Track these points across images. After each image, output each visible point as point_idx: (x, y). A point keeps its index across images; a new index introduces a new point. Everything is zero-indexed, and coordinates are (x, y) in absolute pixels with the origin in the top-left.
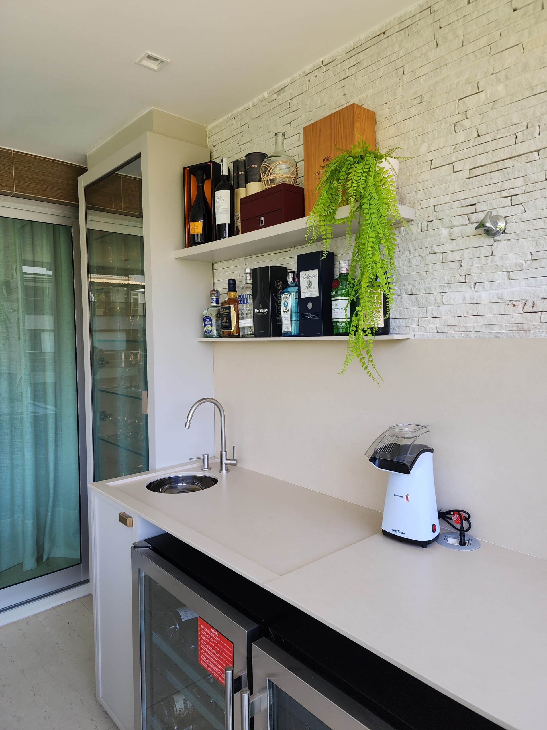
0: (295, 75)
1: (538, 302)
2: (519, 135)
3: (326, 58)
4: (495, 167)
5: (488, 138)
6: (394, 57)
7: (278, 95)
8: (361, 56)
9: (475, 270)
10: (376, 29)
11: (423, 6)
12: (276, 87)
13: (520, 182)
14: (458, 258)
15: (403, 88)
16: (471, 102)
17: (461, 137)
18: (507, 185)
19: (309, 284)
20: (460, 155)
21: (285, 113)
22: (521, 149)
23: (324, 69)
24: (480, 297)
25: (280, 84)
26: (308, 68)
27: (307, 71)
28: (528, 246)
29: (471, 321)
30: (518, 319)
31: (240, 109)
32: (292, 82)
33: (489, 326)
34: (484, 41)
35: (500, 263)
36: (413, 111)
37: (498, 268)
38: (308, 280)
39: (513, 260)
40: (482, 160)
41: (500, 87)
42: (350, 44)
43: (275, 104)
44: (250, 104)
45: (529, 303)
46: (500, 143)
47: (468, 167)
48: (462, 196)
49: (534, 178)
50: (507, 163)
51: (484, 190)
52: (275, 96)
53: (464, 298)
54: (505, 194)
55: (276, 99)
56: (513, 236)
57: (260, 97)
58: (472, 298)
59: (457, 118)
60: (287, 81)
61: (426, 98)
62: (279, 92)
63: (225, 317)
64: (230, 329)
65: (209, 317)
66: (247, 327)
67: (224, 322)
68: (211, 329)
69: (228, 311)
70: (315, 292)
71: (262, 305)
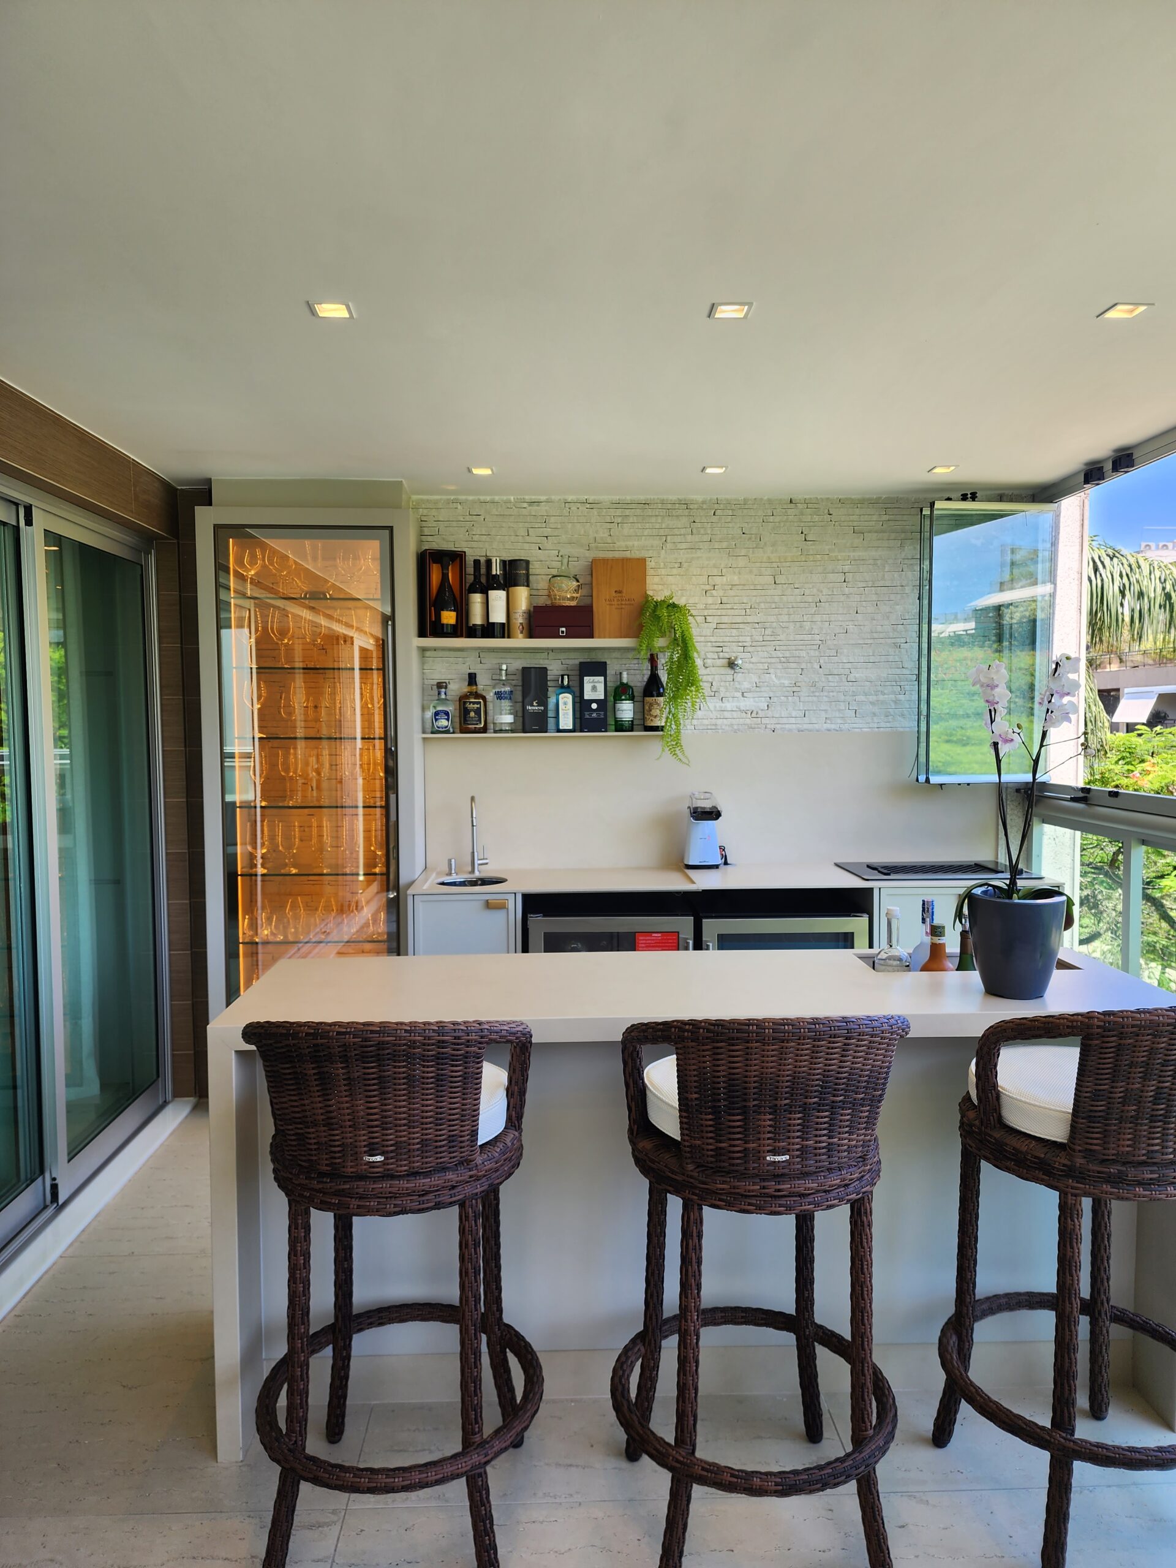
0: (553, 497)
2: (748, 610)
3: (591, 498)
4: (734, 626)
5: (728, 606)
6: (657, 526)
7: (530, 506)
8: (627, 512)
9: (722, 689)
10: (641, 497)
12: (529, 497)
13: (748, 639)
14: (710, 680)
16: (718, 580)
17: (710, 600)
18: (741, 639)
19: (594, 688)
20: (710, 612)
22: (749, 619)
23: (588, 506)
24: (726, 707)
25: (533, 497)
27: (569, 500)
28: (755, 678)
29: (719, 722)
30: (748, 721)
31: (471, 498)
32: (547, 501)
33: (732, 725)
35: (738, 687)
36: (675, 571)
37: (737, 690)
38: (592, 684)
39: (746, 685)
40: (725, 619)
41: (736, 578)
42: (616, 498)
43: (524, 512)
46: (736, 612)
47: (716, 622)
48: (712, 639)
49: (757, 638)
50: (741, 626)
51: (727, 639)
53: (715, 707)
54: (740, 644)
55: (526, 508)
56: (746, 671)
58: (721, 707)
59: (708, 588)
61: (685, 565)
62: (532, 503)
63: (471, 711)
64: (479, 724)
65: (446, 711)
66: (505, 723)
67: (470, 718)
68: (447, 725)
69: (478, 706)
70: (600, 695)
71: (537, 703)
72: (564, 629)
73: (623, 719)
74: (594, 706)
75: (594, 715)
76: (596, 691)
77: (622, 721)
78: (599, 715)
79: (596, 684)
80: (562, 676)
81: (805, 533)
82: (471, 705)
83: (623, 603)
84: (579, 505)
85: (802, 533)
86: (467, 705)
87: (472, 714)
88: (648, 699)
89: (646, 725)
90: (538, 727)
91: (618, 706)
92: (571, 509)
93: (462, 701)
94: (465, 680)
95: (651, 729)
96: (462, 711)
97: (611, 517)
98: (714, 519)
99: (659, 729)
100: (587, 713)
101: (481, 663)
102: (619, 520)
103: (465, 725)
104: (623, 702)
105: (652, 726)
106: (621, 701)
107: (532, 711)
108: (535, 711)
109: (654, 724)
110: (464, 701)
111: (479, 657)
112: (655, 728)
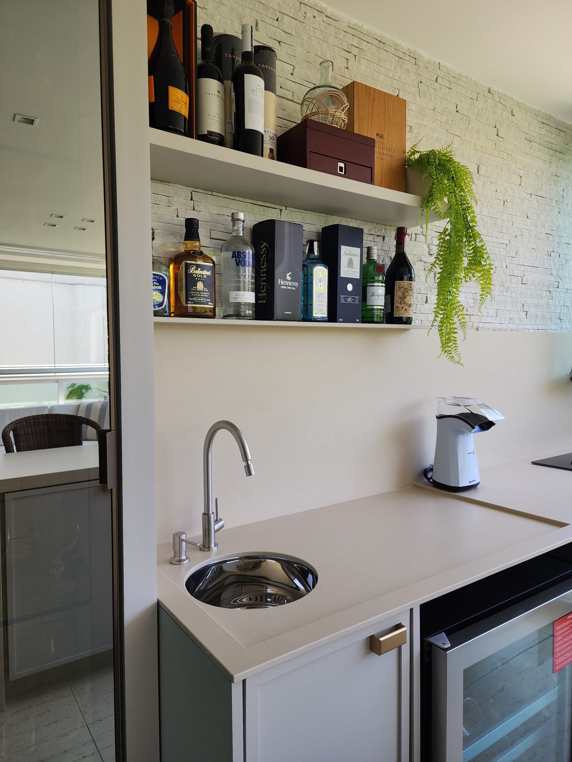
11: (411, 53)
23: (326, 19)
38: (349, 257)
63: (198, 281)
64: (210, 303)
65: (161, 276)
66: (246, 304)
67: (197, 291)
68: (161, 301)
69: (209, 273)
70: (356, 274)
71: (290, 276)
72: (342, 165)
73: (375, 307)
74: (350, 287)
75: (349, 300)
76: (352, 267)
77: (373, 309)
78: (354, 300)
79: (352, 257)
80: (311, 243)
81: (497, 128)
82: (199, 272)
83: (385, 152)
84: (316, 13)
85: (495, 127)
86: (192, 270)
87: (200, 286)
88: (398, 283)
89: (395, 316)
90: (290, 313)
91: (370, 290)
92: (307, 14)
93: (183, 263)
94: (173, 233)
95: (400, 321)
96: (182, 280)
97: (348, 45)
98: (437, 86)
99: (408, 321)
100: (342, 297)
101: (194, 209)
102: (355, 51)
103: (187, 303)
104: (376, 284)
105: (402, 318)
106: (373, 282)
107: (285, 287)
108: (288, 288)
109: (405, 315)
110: (186, 264)
111: (192, 200)
112: (404, 320)
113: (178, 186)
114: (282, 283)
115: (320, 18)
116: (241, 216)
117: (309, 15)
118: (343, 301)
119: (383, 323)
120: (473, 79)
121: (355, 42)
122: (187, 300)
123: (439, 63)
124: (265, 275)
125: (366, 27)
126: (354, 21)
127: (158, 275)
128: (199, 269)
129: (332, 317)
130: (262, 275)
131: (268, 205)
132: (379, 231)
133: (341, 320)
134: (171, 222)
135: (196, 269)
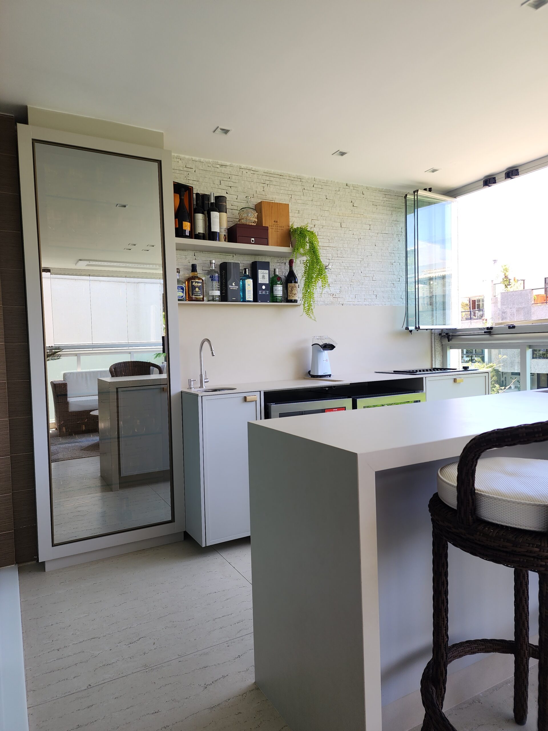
0: (234, 164)
1: (337, 295)
3: (254, 168)
4: (324, 248)
6: (287, 189)
7: (221, 167)
8: (272, 179)
10: (279, 172)
11: (298, 177)
12: (220, 162)
15: (291, 204)
16: (316, 222)
19: (263, 277)
21: (226, 179)
22: (331, 245)
23: (252, 172)
26: (243, 166)
28: (334, 276)
30: (331, 300)
31: (187, 157)
32: (230, 166)
33: (324, 301)
34: (319, 203)
36: (296, 215)
38: (263, 274)
43: (218, 170)
44: (197, 159)
45: (334, 295)
52: (218, 166)
54: (327, 258)
55: (218, 168)
57: (207, 160)
60: (228, 163)
61: (301, 212)
63: (196, 287)
64: (201, 296)
65: (182, 287)
66: (216, 296)
67: (196, 291)
68: (183, 295)
69: (200, 284)
70: (267, 281)
71: (234, 284)
72: (253, 239)
73: (278, 295)
74: (264, 287)
75: (264, 293)
77: (277, 296)
78: (266, 292)
80: (245, 269)
81: (353, 202)
83: (278, 228)
84: (248, 171)
87: (197, 289)
88: (289, 284)
89: (288, 299)
90: (235, 299)
91: (275, 288)
92: (243, 172)
93: (191, 281)
94: (187, 269)
95: (291, 301)
96: (190, 287)
97: (264, 181)
98: (313, 189)
99: (296, 301)
100: (260, 291)
101: (195, 259)
102: (268, 182)
103: (192, 296)
104: (278, 285)
105: (292, 300)
106: (277, 285)
107: (232, 288)
108: (234, 289)
109: (293, 299)
110: (192, 281)
111: (194, 256)
112: (293, 301)
113: (189, 251)
114: (231, 287)
115: (249, 173)
116: (214, 262)
117: (244, 172)
118: (260, 293)
119: (282, 302)
120: (336, 181)
121: (267, 178)
122: (192, 295)
123: (315, 178)
124: (224, 284)
125: (273, 171)
126: (266, 170)
127: (181, 286)
128: (197, 283)
129: (255, 300)
130: (223, 284)
131: (227, 254)
132: (282, 261)
133: (259, 301)
134: (186, 265)
135: (196, 283)
